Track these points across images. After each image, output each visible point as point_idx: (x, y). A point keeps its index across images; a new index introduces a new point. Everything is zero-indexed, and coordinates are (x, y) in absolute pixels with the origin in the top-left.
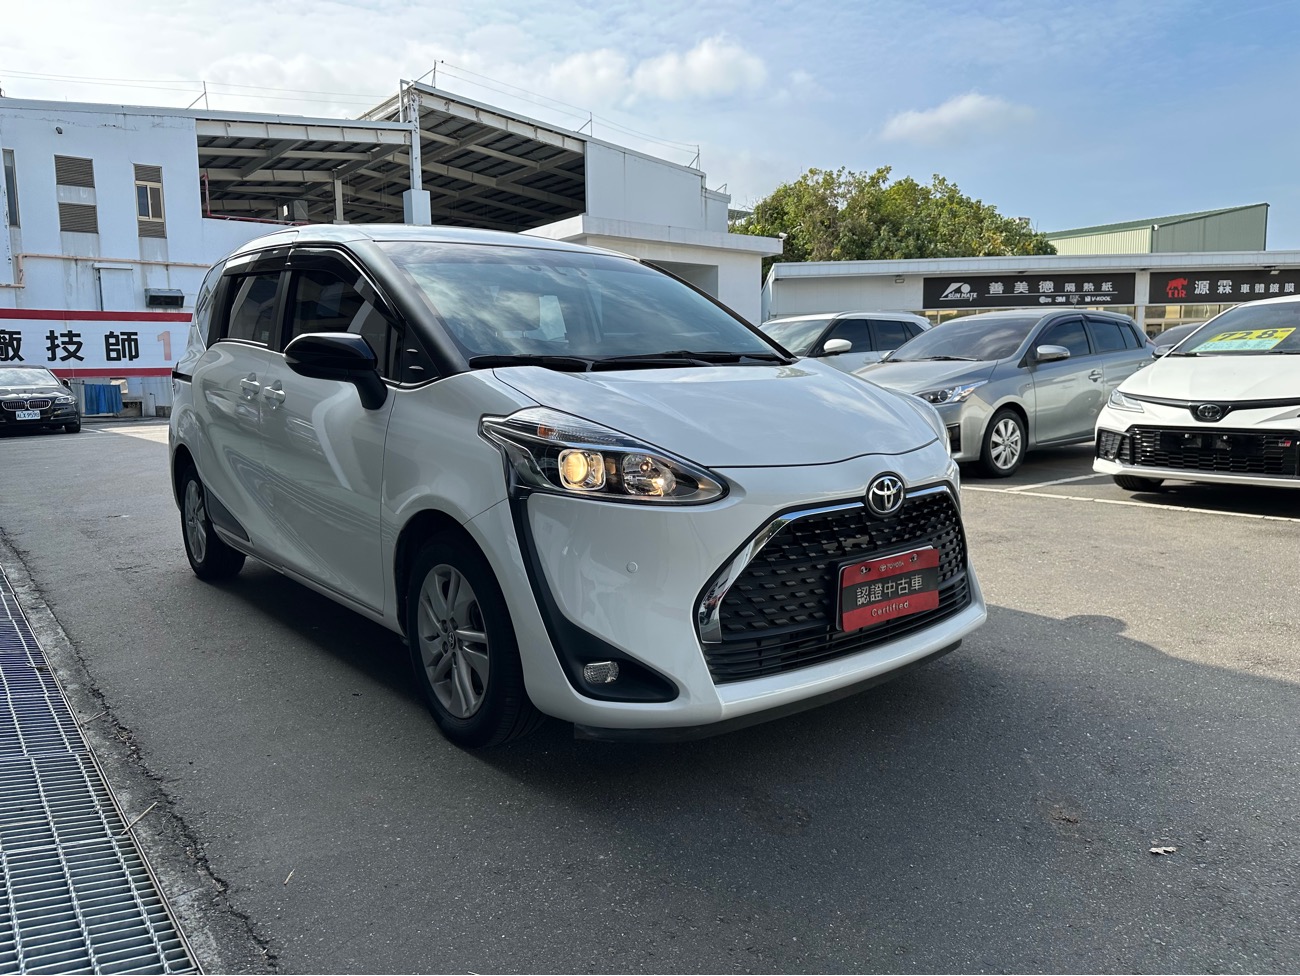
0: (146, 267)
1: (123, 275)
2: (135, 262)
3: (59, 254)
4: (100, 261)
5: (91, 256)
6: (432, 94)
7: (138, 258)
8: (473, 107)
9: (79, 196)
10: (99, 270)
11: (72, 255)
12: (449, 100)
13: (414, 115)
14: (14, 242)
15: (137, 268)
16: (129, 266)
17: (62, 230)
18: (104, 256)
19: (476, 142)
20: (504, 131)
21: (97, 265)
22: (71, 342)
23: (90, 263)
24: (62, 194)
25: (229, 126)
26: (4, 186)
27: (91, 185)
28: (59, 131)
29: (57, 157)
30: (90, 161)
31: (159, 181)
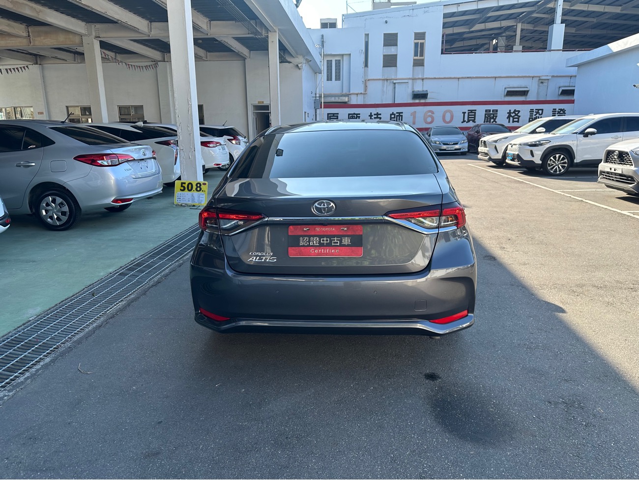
0: (414, 80)
1: (404, 85)
2: (410, 79)
3: (381, 77)
4: (396, 80)
5: (393, 77)
7: (411, 77)
9: (391, 51)
10: (395, 83)
11: (386, 77)
14: (365, 73)
15: (410, 81)
16: (406, 81)
17: (383, 67)
18: (398, 77)
21: (395, 81)
22: (377, 117)
23: (392, 81)
24: (385, 51)
25: (459, 6)
26: (364, 50)
27: (396, 45)
28: (386, 22)
29: (384, 34)
30: (397, 34)
31: (424, 39)
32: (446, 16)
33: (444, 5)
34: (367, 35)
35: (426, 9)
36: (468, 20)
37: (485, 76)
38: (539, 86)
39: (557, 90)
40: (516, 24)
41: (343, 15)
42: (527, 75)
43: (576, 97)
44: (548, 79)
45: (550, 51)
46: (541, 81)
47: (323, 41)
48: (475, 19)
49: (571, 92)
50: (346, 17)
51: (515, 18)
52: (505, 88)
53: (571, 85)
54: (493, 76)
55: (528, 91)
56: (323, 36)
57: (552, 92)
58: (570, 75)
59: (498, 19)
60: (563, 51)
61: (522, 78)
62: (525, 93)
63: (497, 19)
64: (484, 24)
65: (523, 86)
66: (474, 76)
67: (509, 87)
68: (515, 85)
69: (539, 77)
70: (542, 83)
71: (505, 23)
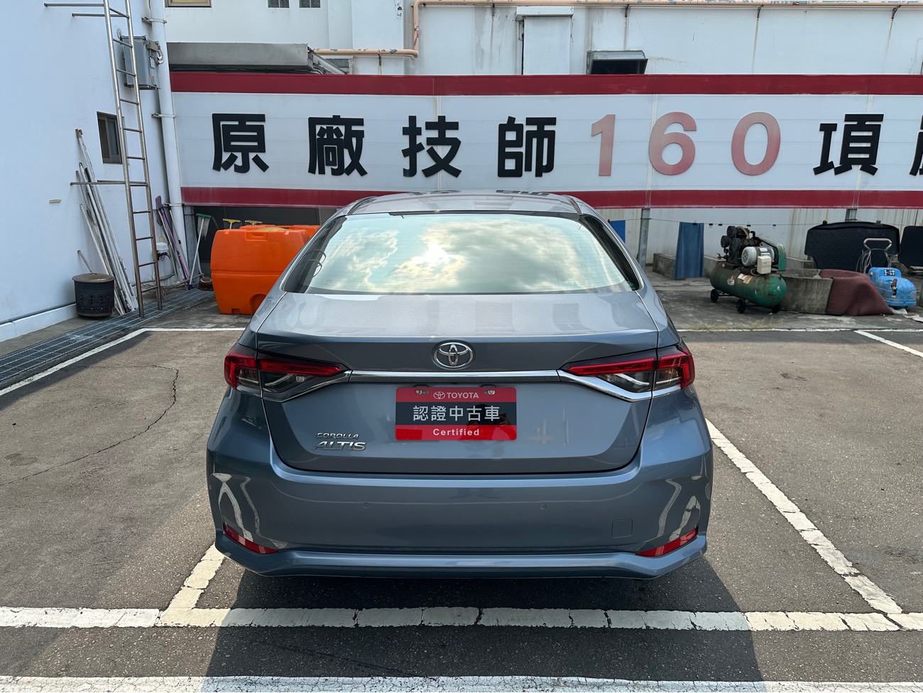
22: (442, 140)
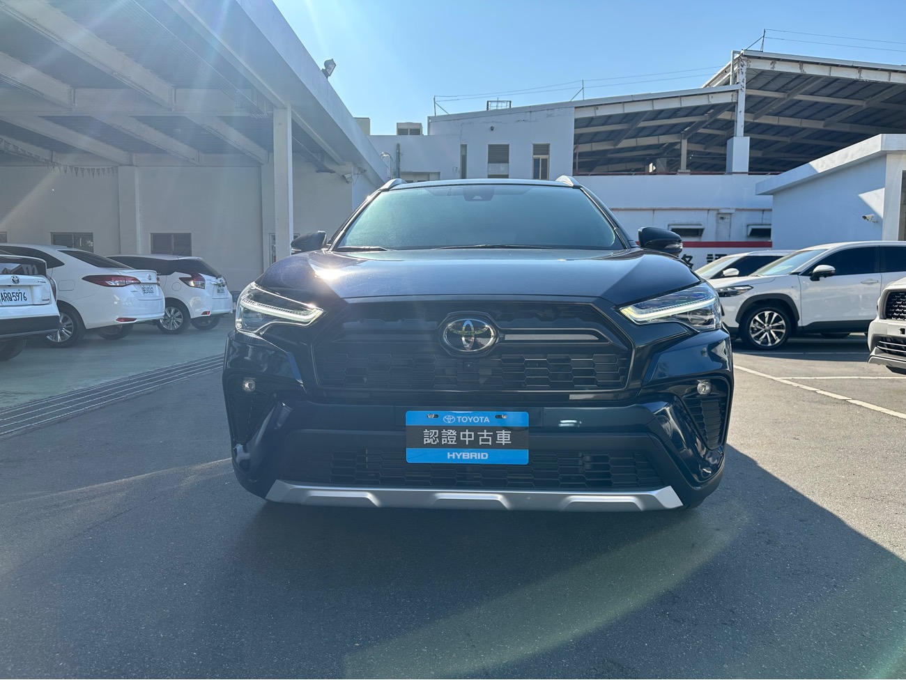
6: (759, 58)
8: (798, 62)
9: (501, 169)
12: (775, 60)
13: (741, 78)
19: (801, 92)
20: (827, 77)
24: (491, 169)
25: (597, 109)
26: (459, 166)
27: (507, 161)
28: (492, 129)
29: (489, 146)
30: (508, 145)
31: (548, 154)
32: (579, 123)
33: (576, 108)
34: (464, 147)
35: (550, 112)
36: (613, 131)
37: (639, 207)
38: (717, 223)
39: (745, 228)
40: (679, 141)
41: (429, 118)
42: (701, 207)
43: (773, 238)
44: (731, 214)
45: (731, 173)
46: (720, 216)
47: (399, 153)
48: (622, 130)
49: (767, 233)
50: (432, 120)
51: (678, 132)
52: (669, 225)
53: (764, 222)
54: (649, 207)
55: (702, 230)
56: (398, 146)
57: (738, 230)
58: (763, 207)
59: (655, 133)
60: (749, 174)
61: (693, 212)
62: (698, 232)
63: (653, 132)
64: (635, 139)
65: (695, 222)
66: (623, 207)
67: (673, 223)
68: (684, 221)
69: (718, 210)
70: (722, 218)
71: (666, 139)
